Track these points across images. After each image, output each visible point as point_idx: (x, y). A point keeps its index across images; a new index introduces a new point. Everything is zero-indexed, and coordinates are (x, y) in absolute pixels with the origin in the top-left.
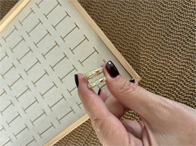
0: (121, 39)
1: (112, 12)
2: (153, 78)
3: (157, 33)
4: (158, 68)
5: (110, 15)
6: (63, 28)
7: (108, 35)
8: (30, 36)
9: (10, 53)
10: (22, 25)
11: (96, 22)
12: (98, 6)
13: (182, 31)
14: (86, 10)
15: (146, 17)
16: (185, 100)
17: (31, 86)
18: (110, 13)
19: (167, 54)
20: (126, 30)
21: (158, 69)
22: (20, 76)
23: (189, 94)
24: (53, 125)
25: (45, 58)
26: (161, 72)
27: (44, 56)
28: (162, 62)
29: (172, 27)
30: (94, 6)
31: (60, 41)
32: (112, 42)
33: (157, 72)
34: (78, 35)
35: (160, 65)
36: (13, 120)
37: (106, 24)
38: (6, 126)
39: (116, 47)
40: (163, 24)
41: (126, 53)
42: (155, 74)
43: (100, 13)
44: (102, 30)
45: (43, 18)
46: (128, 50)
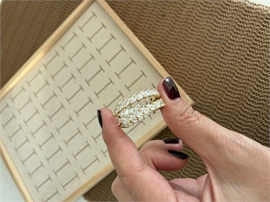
0: (172, 61)
1: (160, 32)
2: (208, 103)
3: (212, 53)
4: (214, 90)
5: (159, 35)
6: (109, 52)
7: (157, 57)
8: (72, 61)
9: (51, 81)
10: (64, 50)
11: (144, 43)
12: (145, 26)
13: (239, 49)
14: (133, 31)
15: (198, 35)
16: (246, 126)
17: (74, 116)
18: (158, 34)
19: (223, 74)
20: (177, 51)
21: (214, 92)
22: (61, 106)
23: (250, 118)
24: (97, 159)
25: (89, 85)
26: (217, 95)
27: (88, 82)
28: (218, 83)
29: (228, 45)
30: (141, 26)
31: (105, 66)
32: (163, 65)
33: (212, 96)
34: (124, 58)
35: (216, 87)
36: (54, 154)
37: (154, 45)
38: (45, 163)
39: (167, 71)
40: (217, 42)
41: (178, 76)
42: (211, 97)
43: (148, 34)
44: (151, 52)
45: (86, 42)
46: (179, 73)
